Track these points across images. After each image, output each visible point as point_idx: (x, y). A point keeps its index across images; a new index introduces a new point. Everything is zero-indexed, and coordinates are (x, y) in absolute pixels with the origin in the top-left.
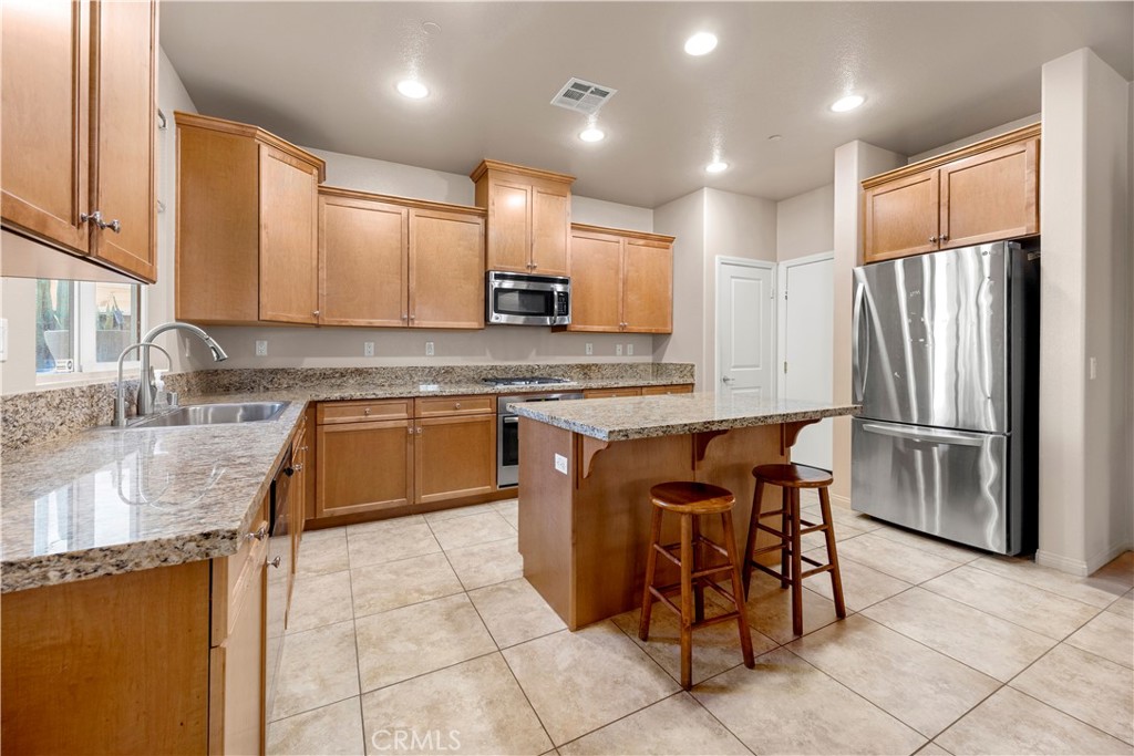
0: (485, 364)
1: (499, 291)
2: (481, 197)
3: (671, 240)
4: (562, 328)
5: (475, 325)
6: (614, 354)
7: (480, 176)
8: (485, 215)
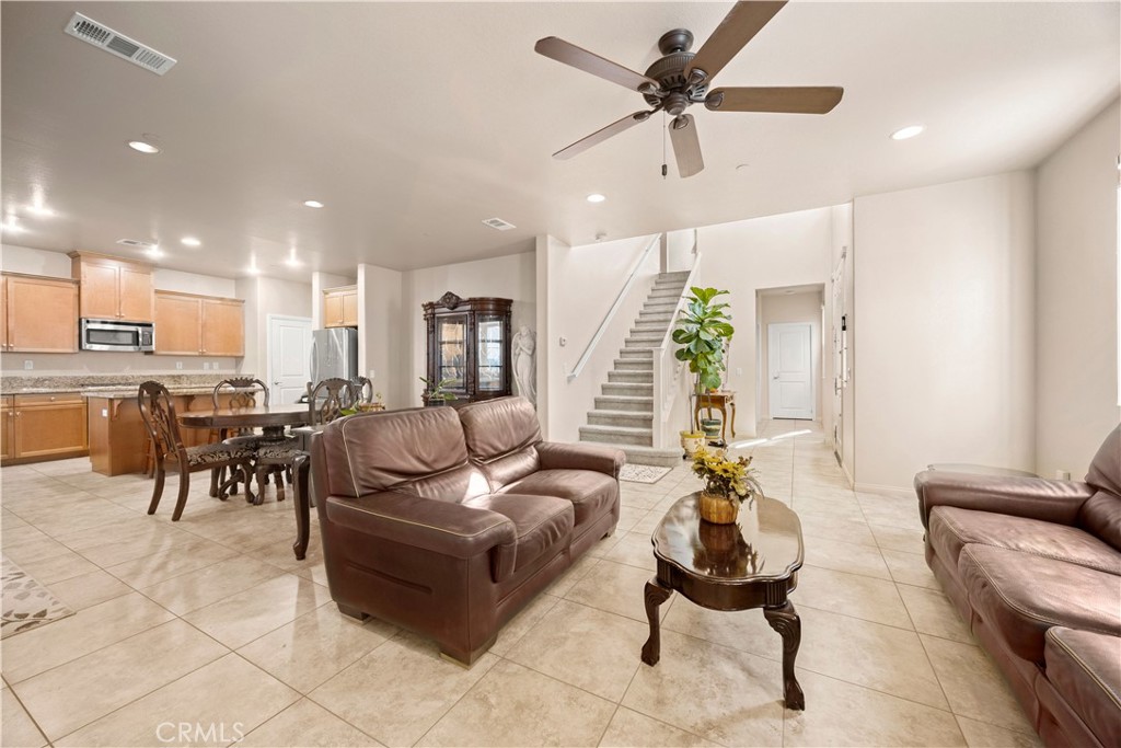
0: (82, 375)
1: (89, 331)
2: (76, 271)
3: (243, 302)
4: (151, 353)
5: (70, 351)
6: (202, 368)
7: (75, 257)
8: (78, 283)
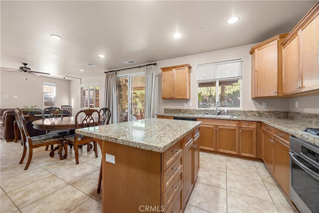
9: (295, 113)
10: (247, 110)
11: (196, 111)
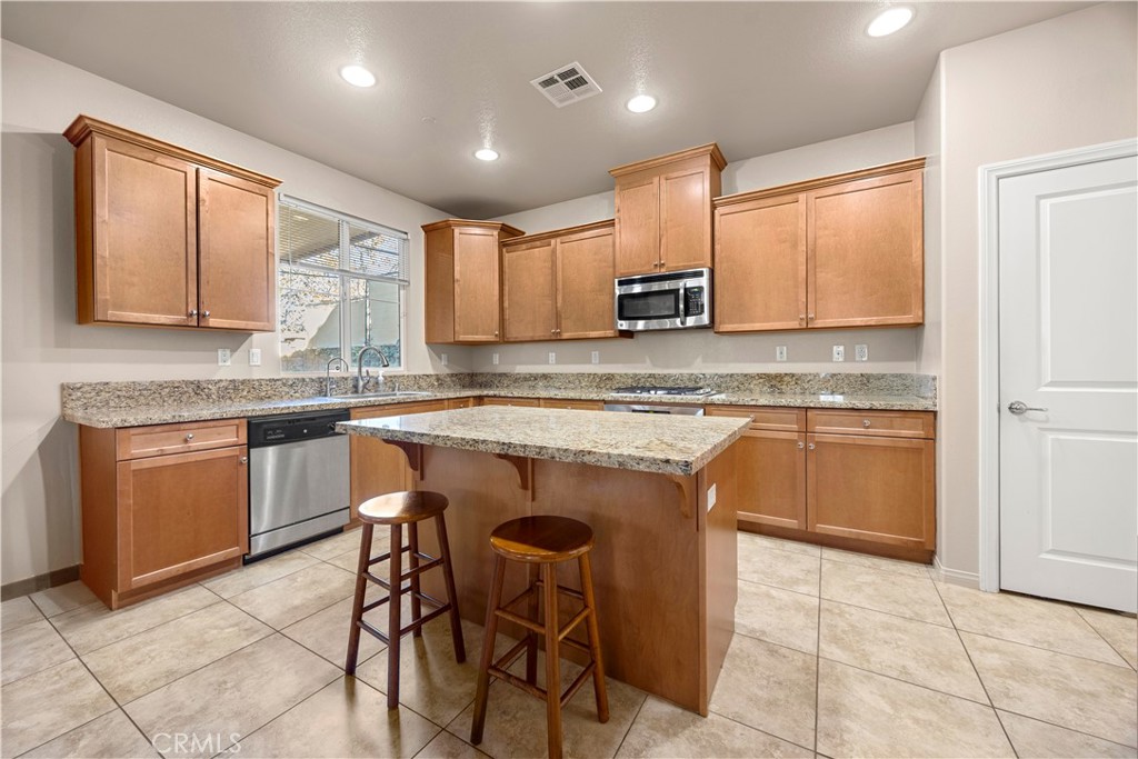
1: (625, 297)
5: (610, 333)
9: (495, 374)
10: (421, 373)
11: (284, 385)
